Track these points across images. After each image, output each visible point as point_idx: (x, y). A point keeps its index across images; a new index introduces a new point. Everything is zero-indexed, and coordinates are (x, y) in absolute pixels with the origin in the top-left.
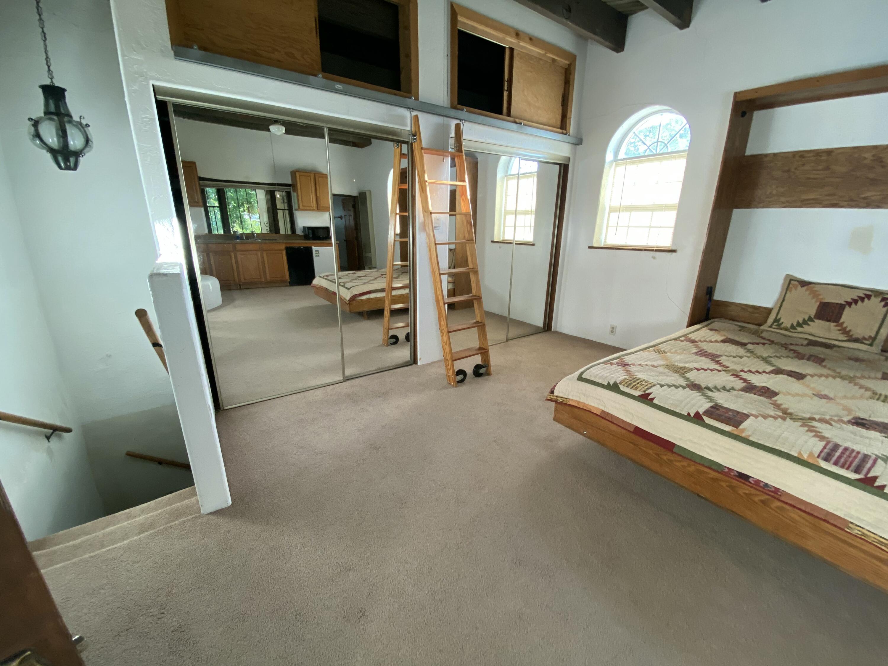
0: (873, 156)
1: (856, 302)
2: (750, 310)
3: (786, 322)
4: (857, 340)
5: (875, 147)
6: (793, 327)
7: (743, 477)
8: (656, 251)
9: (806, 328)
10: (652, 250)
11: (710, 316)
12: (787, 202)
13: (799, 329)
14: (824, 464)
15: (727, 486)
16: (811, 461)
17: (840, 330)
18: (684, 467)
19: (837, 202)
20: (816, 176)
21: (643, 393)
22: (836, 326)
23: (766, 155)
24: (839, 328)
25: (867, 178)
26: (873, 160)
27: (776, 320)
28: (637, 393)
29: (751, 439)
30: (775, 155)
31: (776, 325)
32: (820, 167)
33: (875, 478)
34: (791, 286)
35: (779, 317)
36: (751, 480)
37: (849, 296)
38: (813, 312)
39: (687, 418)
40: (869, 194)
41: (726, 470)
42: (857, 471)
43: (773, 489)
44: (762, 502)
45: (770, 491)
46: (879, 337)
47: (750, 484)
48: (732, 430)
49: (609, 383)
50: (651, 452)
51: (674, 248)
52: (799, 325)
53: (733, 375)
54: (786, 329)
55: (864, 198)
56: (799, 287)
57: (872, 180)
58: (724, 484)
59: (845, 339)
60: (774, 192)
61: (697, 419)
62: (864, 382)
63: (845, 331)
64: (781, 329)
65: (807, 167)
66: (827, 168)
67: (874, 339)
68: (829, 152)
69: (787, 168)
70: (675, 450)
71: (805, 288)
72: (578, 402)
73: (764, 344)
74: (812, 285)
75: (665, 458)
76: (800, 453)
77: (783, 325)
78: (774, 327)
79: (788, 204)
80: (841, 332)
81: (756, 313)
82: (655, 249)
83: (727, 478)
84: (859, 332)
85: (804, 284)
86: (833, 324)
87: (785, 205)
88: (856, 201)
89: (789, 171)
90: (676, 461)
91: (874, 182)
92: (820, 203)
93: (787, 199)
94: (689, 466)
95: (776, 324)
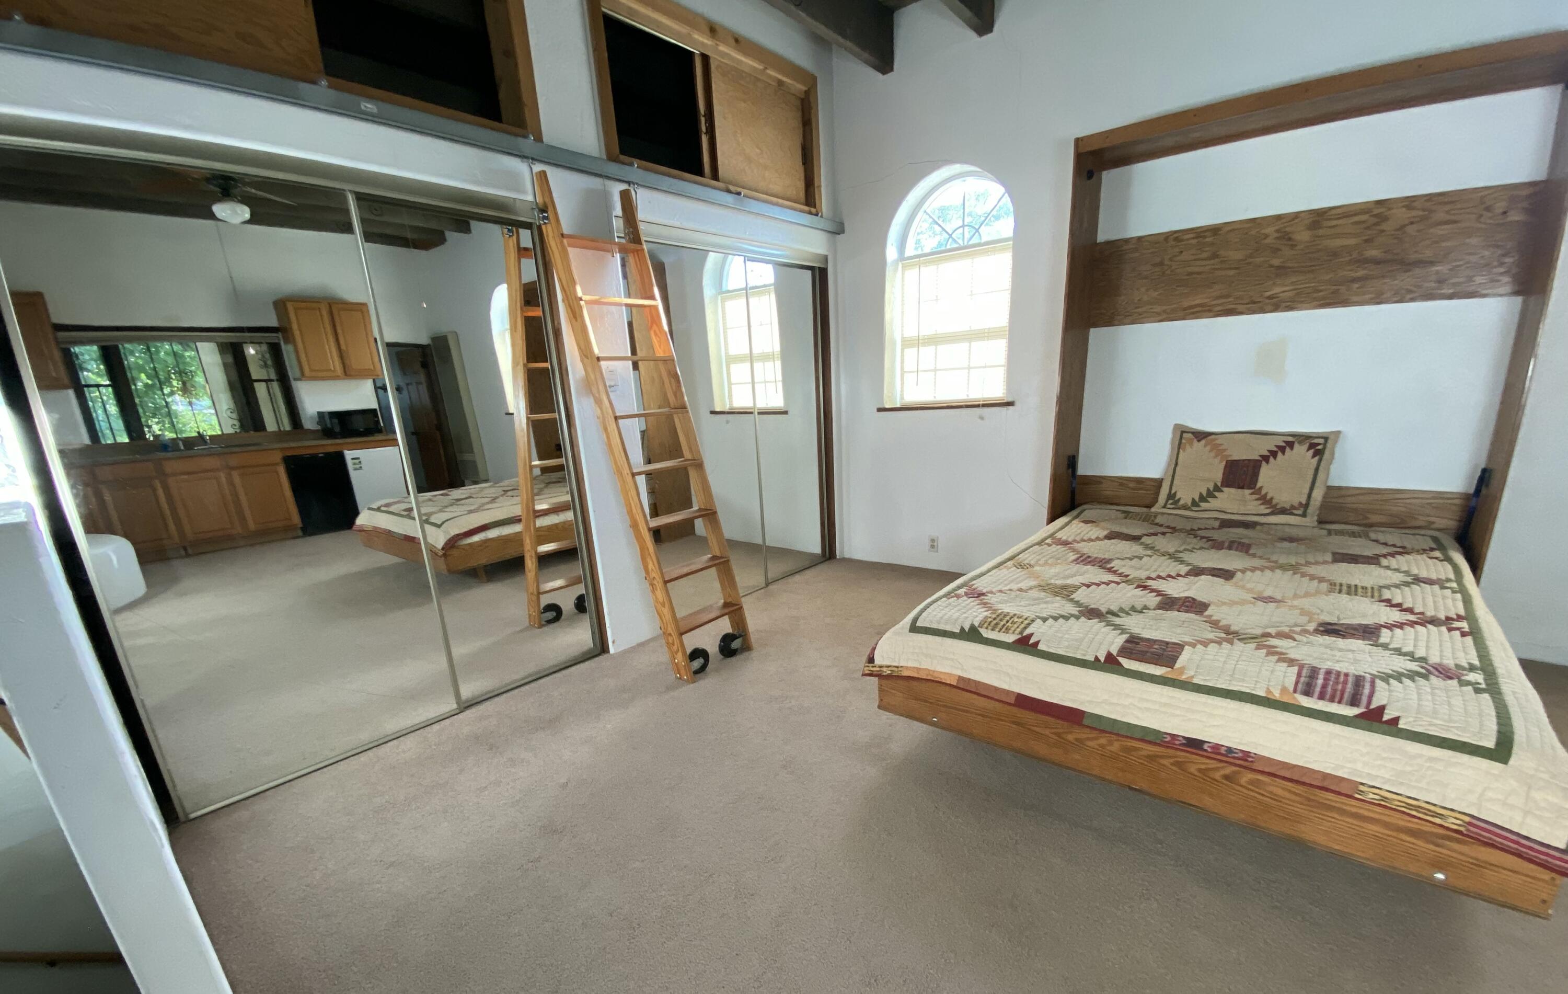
0: (1277, 231)
1: (1274, 454)
2: (1132, 485)
3: (1186, 495)
4: (1283, 511)
5: (1279, 217)
6: (1194, 503)
7: (1194, 744)
8: (984, 406)
9: (1213, 503)
10: (978, 406)
11: (1076, 503)
12: (1164, 311)
13: (1204, 505)
14: (1306, 702)
15: (1172, 764)
16: (1285, 699)
17: (1257, 499)
18: (1102, 746)
19: (1233, 306)
20: (1201, 269)
21: (1019, 636)
22: (1252, 494)
23: (1127, 241)
24: (1257, 496)
25: (1271, 266)
26: (1277, 238)
27: (1171, 496)
28: (1010, 638)
29: (1195, 681)
30: (1140, 239)
31: (1171, 504)
32: (1205, 255)
33: (1382, 709)
34: (1183, 441)
35: (1173, 492)
36: (1206, 746)
37: (1264, 446)
38: (1218, 476)
39: (1093, 664)
40: (1277, 290)
41: (1168, 739)
42: (1354, 702)
43: (1240, 755)
44: (1226, 777)
45: (1234, 758)
46: (1312, 502)
47: (1205, 754)
48: (1167, 672)
49: (962, 629)
50: (1047, 732)
51: (1010, 400)
52: (1203, 499)
53: (1138, 587)
54: (1185, 507)
55: (1270, 298)
56: (1195, 441)
57: (1279, 268)
58: (1165, 762)
59: (1268, 511)
60: (1145, 298)
61: (1110, 664)
62: (1312, 570)
63: (1266, 500)
64: (1179, 508)
65: (1185, 256)
66: (1215, 256)
67: (1307, 506)
68: (1215, 230)
69: (1158, 260)
70: (1086, 722)
71: (1203, 442)
72: (918, 669)
73: (1164, 534)
74: (1213, 437)
75: (1070, 737)
76: (1269, 691)
77: (1182, 502)
78: (1169, 506)
79: (1165, 316)
80: (1260, 502)
81: (1141, 489)
82: (981, 403)
83: (1171, 752)
84: (1284, 498)
85: (1201, 436)
86: (1247, 492)
87: (1160, 318)
88: (1259, 302)
89: (1161, 264)
90: (1089, 739)
91: (1281, 271)
92: (1210, 311)
93: (1165, 307)
94: (1110, 743)
95: (1170, 501)
